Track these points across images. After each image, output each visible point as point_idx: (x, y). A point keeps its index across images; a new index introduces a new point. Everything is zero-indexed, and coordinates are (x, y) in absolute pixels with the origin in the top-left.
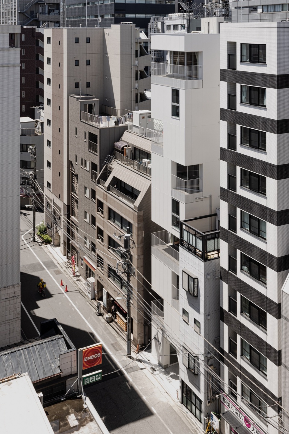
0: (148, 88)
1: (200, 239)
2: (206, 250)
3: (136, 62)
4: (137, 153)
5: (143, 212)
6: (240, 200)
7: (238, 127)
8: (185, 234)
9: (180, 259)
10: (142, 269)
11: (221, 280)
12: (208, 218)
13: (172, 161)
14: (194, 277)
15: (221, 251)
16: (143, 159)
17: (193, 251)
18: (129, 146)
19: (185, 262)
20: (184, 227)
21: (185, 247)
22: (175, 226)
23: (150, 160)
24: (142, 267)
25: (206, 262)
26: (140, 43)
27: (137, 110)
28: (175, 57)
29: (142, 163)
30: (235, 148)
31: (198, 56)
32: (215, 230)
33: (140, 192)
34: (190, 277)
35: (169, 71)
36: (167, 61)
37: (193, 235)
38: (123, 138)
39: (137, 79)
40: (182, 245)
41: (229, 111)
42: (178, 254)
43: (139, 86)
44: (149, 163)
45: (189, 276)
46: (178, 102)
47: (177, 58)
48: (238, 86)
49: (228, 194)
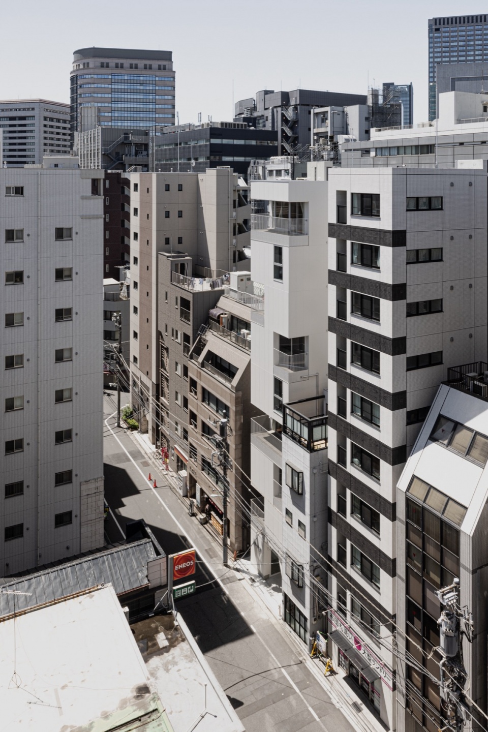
0: (247, 245)
1: (306, 426)
2: (313, 439)
3: (234, 214)
4: (235, 322)
5: (241, 393)
6: (351, 379)
7: (349, 292)
8: (289, 419)
9: (283, 450)
10: (240, 461)
11: (329, 475)
12: (315, 401)
13: (275, 333)
14: (298, 471)
15: (329, 440)
16: (242, 330)
17: (297, 440)
18: (225, 314)
19: (289, 454)
20: (288, 411)
21: (289, 435)
22: (277, 410)
23: (250, 330)
24: (240, 458)
25: (312, 453)
26: (238, 191)
27: (235, 271)
28: (278, 208)
29: (240, 334)
30: (345, 318)
31: (303, 207)
32: (323, 415)
33: (238, 369)
34: (294, 471)
35: (271, 225)
36: (269, 213)
37: (297, 421)
38: (219, 304)
39: (234, 234)
40: (286, 432)
41: (338, 273)
42: (281, 443)
43: (237, 242)
44: (248, 334)
45: (293, 469)
46: (280, 261)
47: (280, 210)
48: (349, 243)
49: (337, 372)
